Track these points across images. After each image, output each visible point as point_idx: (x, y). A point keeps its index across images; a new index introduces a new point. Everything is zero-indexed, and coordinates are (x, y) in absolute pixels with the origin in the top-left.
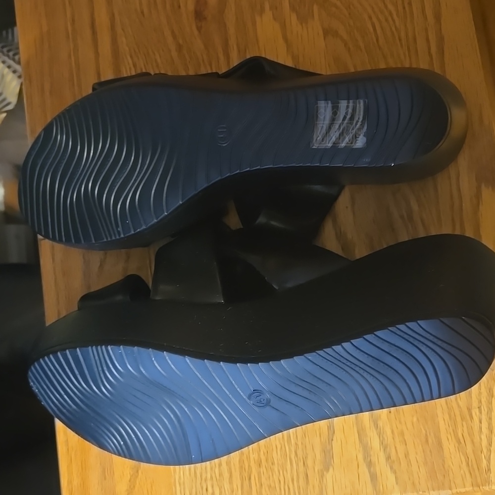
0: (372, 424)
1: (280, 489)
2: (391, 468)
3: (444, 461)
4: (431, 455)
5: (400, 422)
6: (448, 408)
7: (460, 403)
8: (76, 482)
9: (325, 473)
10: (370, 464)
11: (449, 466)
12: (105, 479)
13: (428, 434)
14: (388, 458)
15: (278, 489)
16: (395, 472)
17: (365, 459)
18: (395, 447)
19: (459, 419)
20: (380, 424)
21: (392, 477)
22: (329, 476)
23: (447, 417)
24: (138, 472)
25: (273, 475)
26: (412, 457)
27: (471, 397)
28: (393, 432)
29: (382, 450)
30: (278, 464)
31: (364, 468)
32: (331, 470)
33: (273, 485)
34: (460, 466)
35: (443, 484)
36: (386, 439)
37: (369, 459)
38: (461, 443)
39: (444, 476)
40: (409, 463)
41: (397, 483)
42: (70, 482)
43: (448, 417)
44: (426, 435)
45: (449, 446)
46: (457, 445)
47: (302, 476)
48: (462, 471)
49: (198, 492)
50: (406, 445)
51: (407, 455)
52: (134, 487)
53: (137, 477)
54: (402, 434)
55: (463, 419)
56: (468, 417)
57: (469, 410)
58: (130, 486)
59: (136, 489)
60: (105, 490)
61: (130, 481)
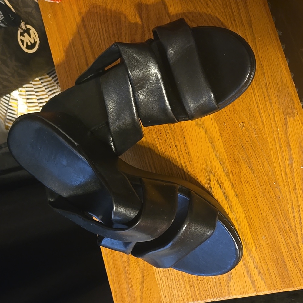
0: (249, 255)
1: (209, 291)
2: (261, 277)
3: (288, 272)
4: (281, 270)
5: (263, 253)
6: (286, 243)
7: (292, 241)
8: (118, 292)
9: (229, 282)
10: (250, 276)
11: (291, 275)
12: (130, 290)
13: (278, 258)
14: (259, 272)
15: (208, 291)
16: (264, 280)
17: (247, 274)
18: (262, 266)
19: (292, 249)
20: (252, 254)
21: (263, 283)
22: (231, 283)
23: (286, 249)
24: (143, 286)
25: (204, 284)
26: (271, 271)
27: (298, 237)
28: (259, 258)
29: (255, 268)
30: (206, 279)
31: (248, 278)
32: (232, 280)
33: (205, 289)
34: (297, 275)
35: (289, 285)
36: (256, 262)
37: (250, 274)
38: (295, 262)
39: (289, 280)
40: (270, 275)
41: (265, 286)
42: (115, 293)
43: (287, 249)
44: (277, 259)
45: (290, 264)
46: (293, 263)
47: (218, 284)
48: (298, 278)
49: (171, 295)
50: (267, 265)
51: (268, 270)
52: (143, 293)
53: (143, 288)
54: (264, 259)
55: (295, 249)
56: (297, 248)
57: (297, 243)
58: (141, 293)
59: (144, 294)
60: (131, 296)
61: (140, 291)
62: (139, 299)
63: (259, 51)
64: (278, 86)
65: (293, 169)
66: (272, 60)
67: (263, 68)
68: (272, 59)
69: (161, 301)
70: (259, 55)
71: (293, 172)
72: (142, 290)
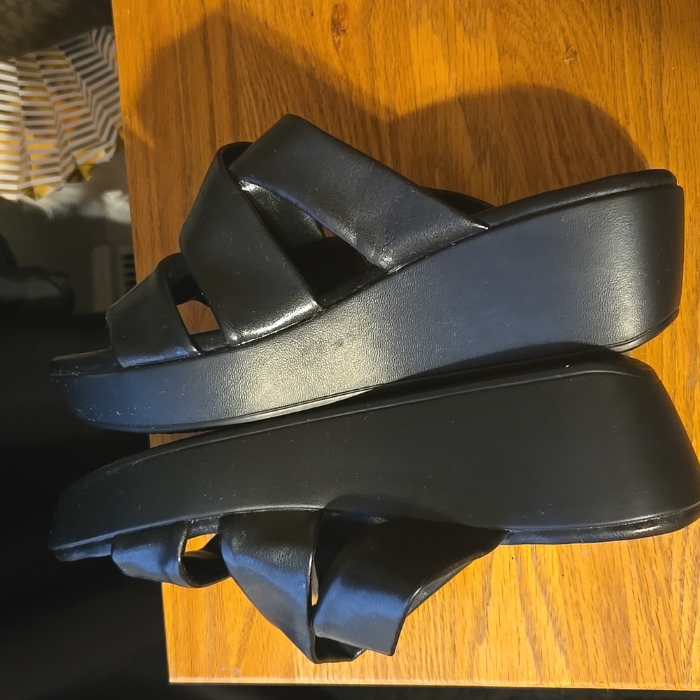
0: (539, 589)
1: (421, 659)
2: (561, 648)
3: (629, 645)
4: (614, 637)
5: (576, 591)
6: (639, 577)
7: (657, 572)
8: (182, 625)
9: (477, 645)
10: (534, 640)
11: (636, 654)
12: (215, 625)
13: (611, 609)
14: (558, 634)
15: (418, 659)
16: (565, 653)
17: (528, 632)
18: (568, 621)
19: (652, 592)
20: (550, 589)
21: (561, 661)
22: (481, 650)
23: (637, 588)
24: (252, 620)
25: (412, 641)
26: (588, 637)
27: (671, 565)
28: (565, 602)
29: (550, 623)
30: (419, 628)
31: (526, 644)
32: (485, 641)
33: (412, 654)
34: (651, 655)
35: (627, 676)
36: (556, 609)
37: (533, 634)
38: (653, 624)
39: (629, 665)
40: (585, 644)
41: (567, 668)
42: (175, 625)
43: (639, 589)
44: (609, 610)
45: (638, 626)
46: (648, 626)
47: (448, 646)
48: (653, 662)
50: (582, 620)
51: (582, 633)
52: (248, 638)
53: (251, 627)
54: (577, 605)
55: (658, 593)
56: (665, 591)
57: (668, 581)
58: (243, 637)
59: (250, 641)
60: (215, 639)
61: (243, 631)
62: (235, 650)
63: (665, 99)
64: (696, 194)
65: (694, 402)
66: (694, 127)
67: (669, 144)
68: (696, 125)
69: (293, 662)
70: (664, 108)
71: (691, 409)
72: (246, 630)
